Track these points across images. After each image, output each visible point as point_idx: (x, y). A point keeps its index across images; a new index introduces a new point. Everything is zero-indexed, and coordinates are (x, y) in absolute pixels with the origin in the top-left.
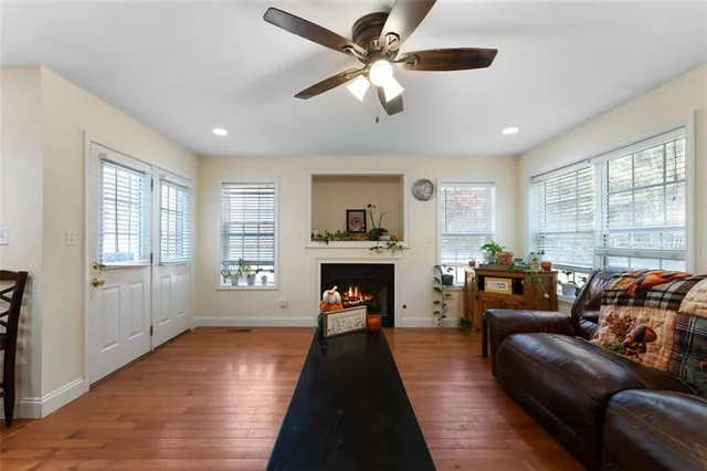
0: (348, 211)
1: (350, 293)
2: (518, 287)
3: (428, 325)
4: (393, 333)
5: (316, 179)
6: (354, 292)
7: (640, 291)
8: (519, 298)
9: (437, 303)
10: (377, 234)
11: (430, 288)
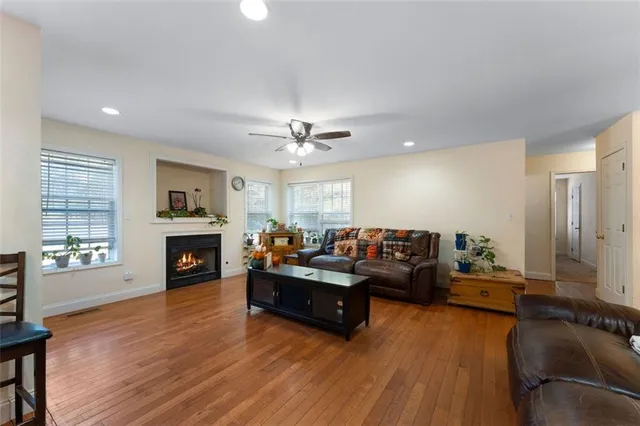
0: (170, 192)
1: (184, 260)
2: (291, 242)
3: (241, 273)
4: (220, 283)
5: (160, 163)
6: (187, 258)
7: (347, 235)
8: (291, 246)
9: (246, 257)
10: (199, 212)
11: (241, 248)
